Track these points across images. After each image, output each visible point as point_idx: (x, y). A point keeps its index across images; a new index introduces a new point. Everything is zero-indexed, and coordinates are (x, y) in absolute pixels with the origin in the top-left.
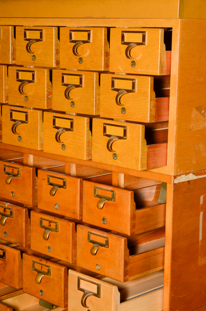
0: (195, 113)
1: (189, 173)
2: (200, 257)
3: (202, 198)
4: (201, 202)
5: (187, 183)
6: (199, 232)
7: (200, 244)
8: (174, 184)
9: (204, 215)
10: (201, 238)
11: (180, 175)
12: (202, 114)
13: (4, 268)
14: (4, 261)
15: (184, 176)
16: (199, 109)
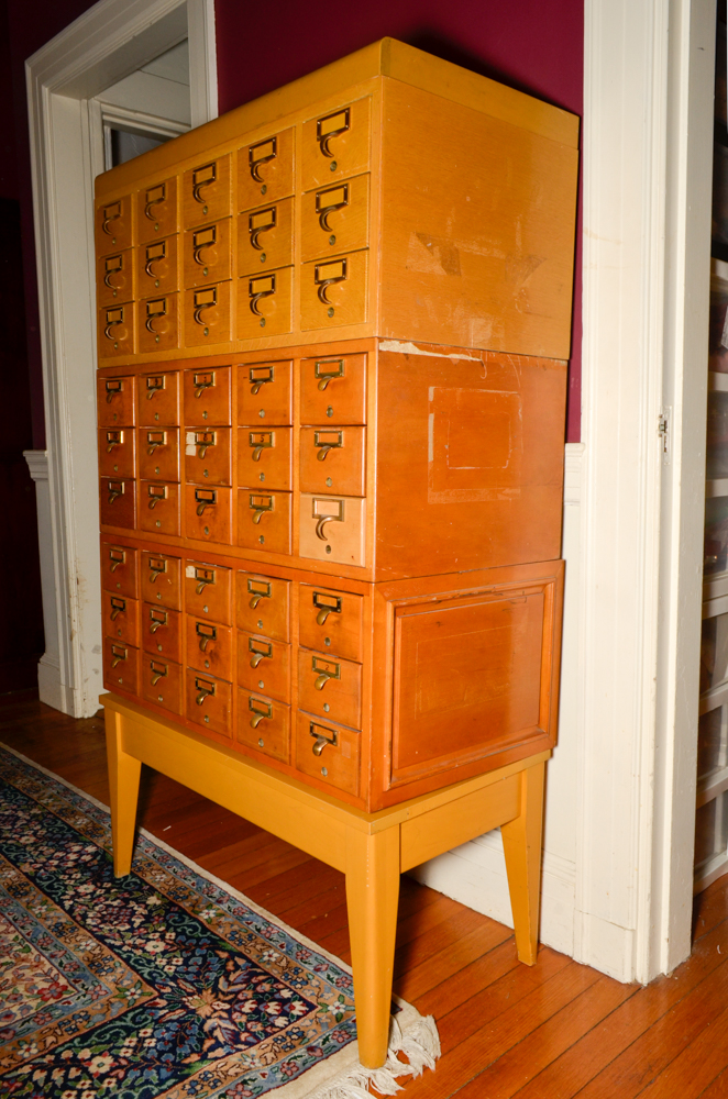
0: (414, 242)
1: (406, 341)
2: (430, 490)
3: (431, 390)
4: (431, 398)
5: (404, 358)
6: (427, 446)
7: (430, 467)
8: (380, 351)
9: (435, 420)
10: (431, 458)
11: (390, 339)
12: (428, 248)
13: (214, 518)
14: (214, 508)
15: (397, 343)
16: (421, 237)
